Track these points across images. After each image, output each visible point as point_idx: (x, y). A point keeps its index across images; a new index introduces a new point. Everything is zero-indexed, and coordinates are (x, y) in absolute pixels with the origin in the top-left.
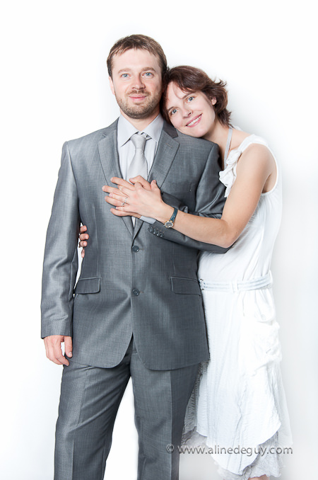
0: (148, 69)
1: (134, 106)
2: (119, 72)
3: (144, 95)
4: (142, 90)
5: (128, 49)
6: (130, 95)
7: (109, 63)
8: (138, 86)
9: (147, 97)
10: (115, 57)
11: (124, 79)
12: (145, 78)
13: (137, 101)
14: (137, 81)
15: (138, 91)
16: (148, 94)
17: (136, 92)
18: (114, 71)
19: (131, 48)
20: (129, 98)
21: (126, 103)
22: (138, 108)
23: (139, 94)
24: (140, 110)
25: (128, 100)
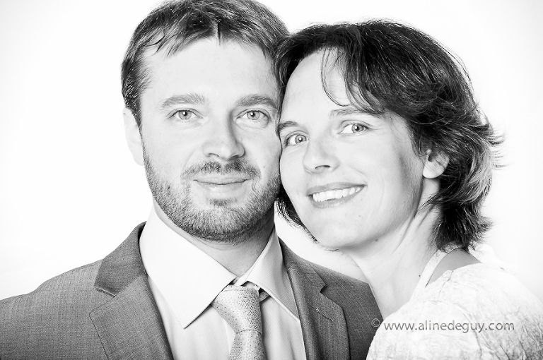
0: (256, 99)
1: (208, 208)
2: (167, 103)
3: (242, 175)
4: (236, 163)
5: (200, 37)
6: (200, 176)
7: (131, 70)
8: (226, 151)
9: (249, 184)
10: (151, 57)
11: (180, 123)
12: (245, 122)
13: (218, 193)
14: (224, 136)
15: (223, 164)
16: (253, 172)
17: (219, 167)
18: (148, 99)
19: (208, 33)
20: (194, 185)
21: (183, 197)
22: (220, 214)
23: (227, 175)
24: (227, 222)
25: (191, 189)
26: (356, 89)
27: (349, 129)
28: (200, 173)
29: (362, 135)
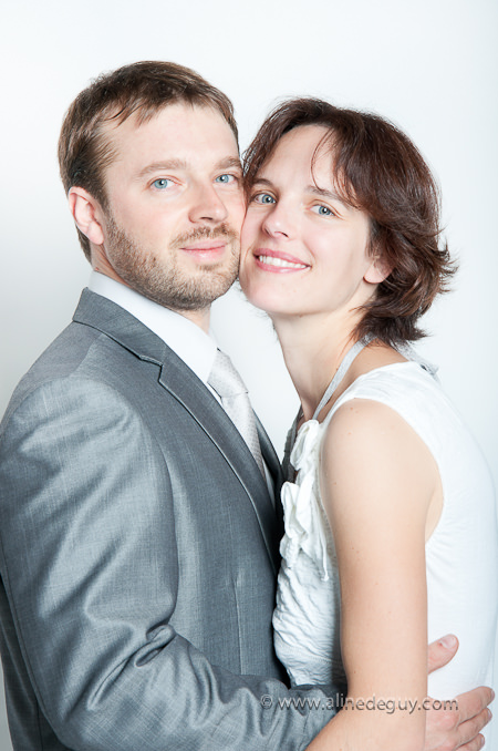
1: (198, 274)
9: (230, 246)
13: (209, 258)
16: (234, 235)
17: (208, 232)
20: (181, 255)
21: (171, 267)
22: (210, 280)
23: (217, 239)
24: (217, 287)
25: (178, 258)
26: (340, 173)
27: (317, 209)
28: (188, 241)
29: (327, 219)
